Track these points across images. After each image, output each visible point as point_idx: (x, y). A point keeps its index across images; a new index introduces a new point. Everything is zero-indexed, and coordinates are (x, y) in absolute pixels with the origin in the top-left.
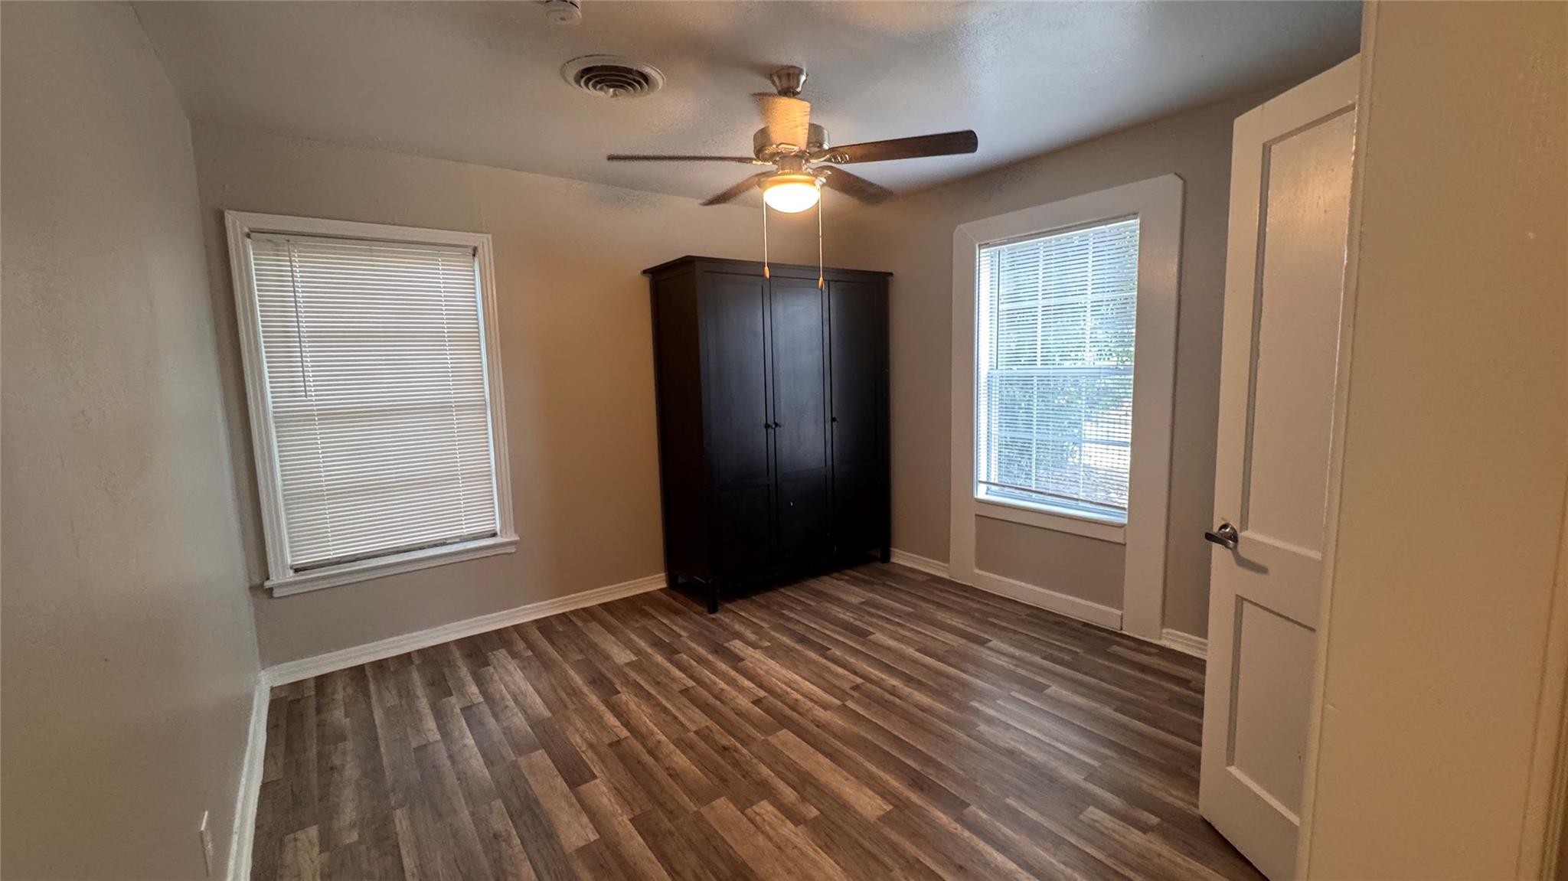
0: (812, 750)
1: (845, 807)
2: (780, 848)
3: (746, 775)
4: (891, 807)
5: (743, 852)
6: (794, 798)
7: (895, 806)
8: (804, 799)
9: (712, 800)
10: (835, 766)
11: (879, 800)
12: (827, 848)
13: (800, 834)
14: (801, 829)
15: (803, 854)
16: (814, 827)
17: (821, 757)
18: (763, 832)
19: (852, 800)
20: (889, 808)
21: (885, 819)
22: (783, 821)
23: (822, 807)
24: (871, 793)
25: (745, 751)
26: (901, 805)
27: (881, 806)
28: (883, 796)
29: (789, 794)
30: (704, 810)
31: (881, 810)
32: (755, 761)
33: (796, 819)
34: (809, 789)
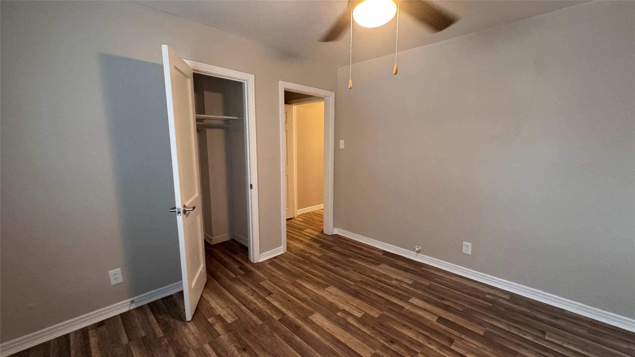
0: (348, 344)
1: (327, 317)
2: (347, 302)
3: (374, 328)
4: (309, 318)
5: (358, 301)
6: (348, 319)
7: (308, 318)
8: (344, 319)
9: (380, 316)
10: (334, 335)
11: (314, 320)
12: (331, 303)
13: (342, 307)
14: (342, 308)
15: (339, 301)
16: (337, 309)
17: (343, 340)
18: (355, 307)
19: (325, 320)
20: (310, 317)
21: (312, 313)
22: (349, 311)
23: (336, 316)
24: (318, 323)
25: (382, 341)
26: (305, 319)
27: (313, 318)
28: (312, 322)
29: (350, 320)
30: (381, 313)
31: (313, 317)
32: (373, 335)
33: (344, 311)
34: (343, 323)
